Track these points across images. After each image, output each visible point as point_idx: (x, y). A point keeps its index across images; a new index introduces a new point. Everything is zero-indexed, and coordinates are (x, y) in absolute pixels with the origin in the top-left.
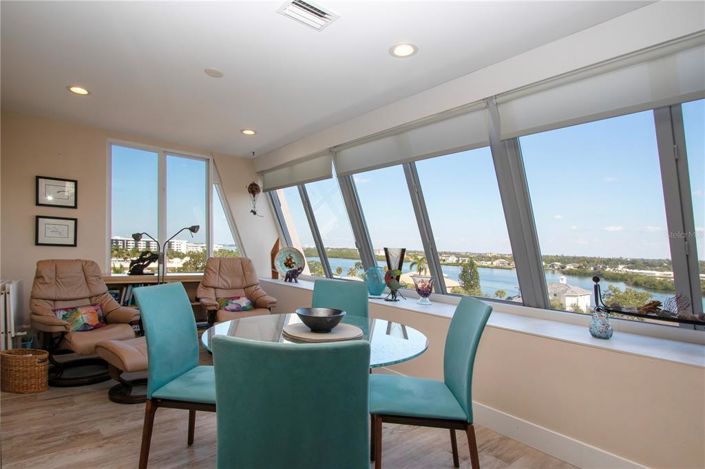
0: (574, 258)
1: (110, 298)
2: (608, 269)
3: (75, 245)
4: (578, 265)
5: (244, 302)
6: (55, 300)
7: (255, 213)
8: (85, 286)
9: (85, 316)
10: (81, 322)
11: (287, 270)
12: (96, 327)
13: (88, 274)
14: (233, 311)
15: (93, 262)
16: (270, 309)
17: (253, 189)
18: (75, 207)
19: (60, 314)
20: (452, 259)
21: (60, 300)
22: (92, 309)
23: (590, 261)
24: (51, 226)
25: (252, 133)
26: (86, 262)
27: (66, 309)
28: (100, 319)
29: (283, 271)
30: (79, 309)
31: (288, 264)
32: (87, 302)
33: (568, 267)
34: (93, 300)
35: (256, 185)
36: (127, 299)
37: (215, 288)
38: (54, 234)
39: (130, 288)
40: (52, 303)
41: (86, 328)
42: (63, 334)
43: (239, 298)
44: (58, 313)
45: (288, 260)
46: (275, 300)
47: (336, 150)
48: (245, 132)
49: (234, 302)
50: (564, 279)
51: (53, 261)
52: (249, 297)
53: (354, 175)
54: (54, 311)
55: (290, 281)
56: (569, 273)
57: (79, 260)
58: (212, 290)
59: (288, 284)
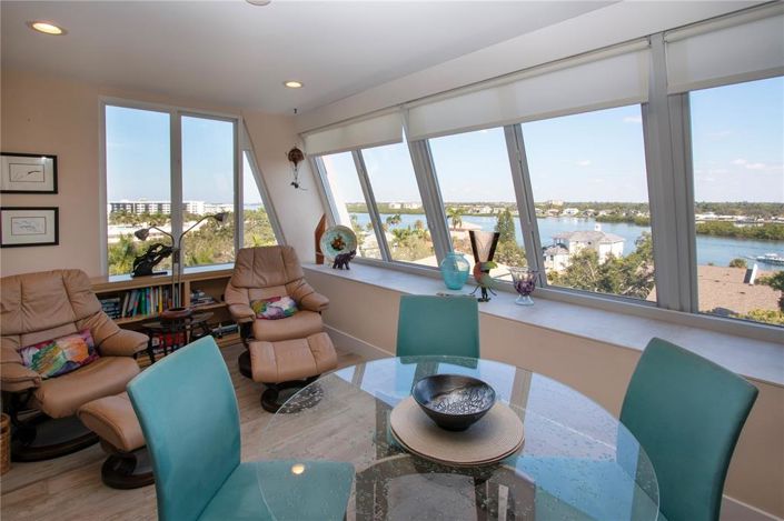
0: (608, 204)
1: (105, 318)
2: (639, 214)
3: (56, 243)
4: (610, 211)
5: (286, 304)
6: (20, 335)
7: (296, 186)
8: (68, 306)
9: (69, 349)
10: (63, 360)
11: (337, 253)
12: (84, 364)
13: (71, 289)
14: (272, 318)
15: (79, 272)
16: (320, 313)
17: (295, 156)
18: (55, 191)
19: (29, 355)
20: (487, 210)
21: (30, 332)
22: (78, 339)
23: (621, 207)
24: (20, 220)
25: (297, 85)
26: (69, 272)
27: (38, 346)
28: (90, 352)
29: (330, 255)
30: (59, 343)
31: (337, 245)
32: (72, 328)
33: (601, 213)
34: (81, 325)
35: (299, 151)
36: (131, 308)
37: (248, 288)
38: (25, 231)
39: (134, 295)
40: (16, 338)
41: (69, 369)
42: (31, 391)
43: (279, 299)
44: (25, 353)
45: (336, 241)
46: (326, 300)
47: (409, 105)
48: (289, 84)
49: (274, 304)
50: (599, 227)
51: (16, 277)
52: (292, 296)
53: (430, 140)
54: (19, 351)
55: (341, 267)
56: (602, 220)
57: (59, 271)
58: (245, 291)
59: (337, 273)
